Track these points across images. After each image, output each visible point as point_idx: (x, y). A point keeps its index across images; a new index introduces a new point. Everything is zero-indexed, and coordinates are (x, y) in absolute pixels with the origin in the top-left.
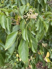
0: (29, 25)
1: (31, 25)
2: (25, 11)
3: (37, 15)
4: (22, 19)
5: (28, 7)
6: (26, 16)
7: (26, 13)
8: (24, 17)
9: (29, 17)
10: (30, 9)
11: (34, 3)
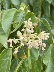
0: (23, 65)
1: (30, 62)
2: (12, 26)
3: (46, 39)
4: (4, 48)
5: (21, 15)
6: (16, 41)
7: (16, 31)
8: (9, 44)
9: (22, 44)
10: (26, 22)
11: (38, 3)
